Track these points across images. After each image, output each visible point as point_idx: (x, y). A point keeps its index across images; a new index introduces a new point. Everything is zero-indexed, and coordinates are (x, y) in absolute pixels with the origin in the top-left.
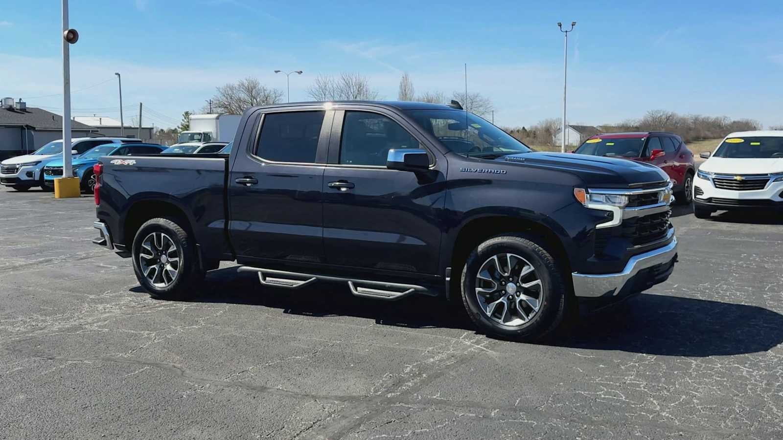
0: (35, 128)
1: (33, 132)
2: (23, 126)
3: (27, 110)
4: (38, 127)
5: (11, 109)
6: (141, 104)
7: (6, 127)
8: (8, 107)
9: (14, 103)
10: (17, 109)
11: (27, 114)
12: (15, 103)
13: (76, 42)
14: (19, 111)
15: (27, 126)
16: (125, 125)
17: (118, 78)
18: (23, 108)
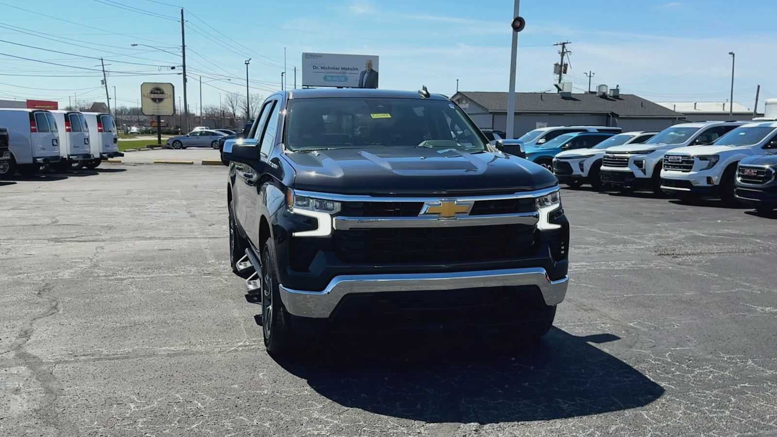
0: (619, 115)
1: (616, 120)
2: (608, 114)
3: (620, 97)
4: (621, 115)
5: (604, 96)
6: (759, 86)
7: (592, 114)
8: (601, 94)
9: (607, 90)
10: (611, 96)
11: (618, 100)
12: (609, 90)
13: (522, 29)
14: (612, 98)
15: (612, 113)
16: (735, 110)
17: (732, 58)
18: (616, 95)
